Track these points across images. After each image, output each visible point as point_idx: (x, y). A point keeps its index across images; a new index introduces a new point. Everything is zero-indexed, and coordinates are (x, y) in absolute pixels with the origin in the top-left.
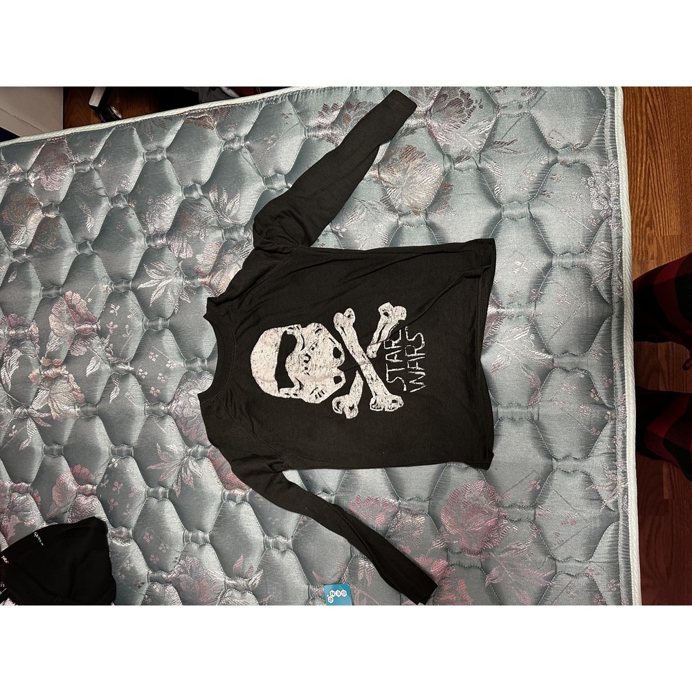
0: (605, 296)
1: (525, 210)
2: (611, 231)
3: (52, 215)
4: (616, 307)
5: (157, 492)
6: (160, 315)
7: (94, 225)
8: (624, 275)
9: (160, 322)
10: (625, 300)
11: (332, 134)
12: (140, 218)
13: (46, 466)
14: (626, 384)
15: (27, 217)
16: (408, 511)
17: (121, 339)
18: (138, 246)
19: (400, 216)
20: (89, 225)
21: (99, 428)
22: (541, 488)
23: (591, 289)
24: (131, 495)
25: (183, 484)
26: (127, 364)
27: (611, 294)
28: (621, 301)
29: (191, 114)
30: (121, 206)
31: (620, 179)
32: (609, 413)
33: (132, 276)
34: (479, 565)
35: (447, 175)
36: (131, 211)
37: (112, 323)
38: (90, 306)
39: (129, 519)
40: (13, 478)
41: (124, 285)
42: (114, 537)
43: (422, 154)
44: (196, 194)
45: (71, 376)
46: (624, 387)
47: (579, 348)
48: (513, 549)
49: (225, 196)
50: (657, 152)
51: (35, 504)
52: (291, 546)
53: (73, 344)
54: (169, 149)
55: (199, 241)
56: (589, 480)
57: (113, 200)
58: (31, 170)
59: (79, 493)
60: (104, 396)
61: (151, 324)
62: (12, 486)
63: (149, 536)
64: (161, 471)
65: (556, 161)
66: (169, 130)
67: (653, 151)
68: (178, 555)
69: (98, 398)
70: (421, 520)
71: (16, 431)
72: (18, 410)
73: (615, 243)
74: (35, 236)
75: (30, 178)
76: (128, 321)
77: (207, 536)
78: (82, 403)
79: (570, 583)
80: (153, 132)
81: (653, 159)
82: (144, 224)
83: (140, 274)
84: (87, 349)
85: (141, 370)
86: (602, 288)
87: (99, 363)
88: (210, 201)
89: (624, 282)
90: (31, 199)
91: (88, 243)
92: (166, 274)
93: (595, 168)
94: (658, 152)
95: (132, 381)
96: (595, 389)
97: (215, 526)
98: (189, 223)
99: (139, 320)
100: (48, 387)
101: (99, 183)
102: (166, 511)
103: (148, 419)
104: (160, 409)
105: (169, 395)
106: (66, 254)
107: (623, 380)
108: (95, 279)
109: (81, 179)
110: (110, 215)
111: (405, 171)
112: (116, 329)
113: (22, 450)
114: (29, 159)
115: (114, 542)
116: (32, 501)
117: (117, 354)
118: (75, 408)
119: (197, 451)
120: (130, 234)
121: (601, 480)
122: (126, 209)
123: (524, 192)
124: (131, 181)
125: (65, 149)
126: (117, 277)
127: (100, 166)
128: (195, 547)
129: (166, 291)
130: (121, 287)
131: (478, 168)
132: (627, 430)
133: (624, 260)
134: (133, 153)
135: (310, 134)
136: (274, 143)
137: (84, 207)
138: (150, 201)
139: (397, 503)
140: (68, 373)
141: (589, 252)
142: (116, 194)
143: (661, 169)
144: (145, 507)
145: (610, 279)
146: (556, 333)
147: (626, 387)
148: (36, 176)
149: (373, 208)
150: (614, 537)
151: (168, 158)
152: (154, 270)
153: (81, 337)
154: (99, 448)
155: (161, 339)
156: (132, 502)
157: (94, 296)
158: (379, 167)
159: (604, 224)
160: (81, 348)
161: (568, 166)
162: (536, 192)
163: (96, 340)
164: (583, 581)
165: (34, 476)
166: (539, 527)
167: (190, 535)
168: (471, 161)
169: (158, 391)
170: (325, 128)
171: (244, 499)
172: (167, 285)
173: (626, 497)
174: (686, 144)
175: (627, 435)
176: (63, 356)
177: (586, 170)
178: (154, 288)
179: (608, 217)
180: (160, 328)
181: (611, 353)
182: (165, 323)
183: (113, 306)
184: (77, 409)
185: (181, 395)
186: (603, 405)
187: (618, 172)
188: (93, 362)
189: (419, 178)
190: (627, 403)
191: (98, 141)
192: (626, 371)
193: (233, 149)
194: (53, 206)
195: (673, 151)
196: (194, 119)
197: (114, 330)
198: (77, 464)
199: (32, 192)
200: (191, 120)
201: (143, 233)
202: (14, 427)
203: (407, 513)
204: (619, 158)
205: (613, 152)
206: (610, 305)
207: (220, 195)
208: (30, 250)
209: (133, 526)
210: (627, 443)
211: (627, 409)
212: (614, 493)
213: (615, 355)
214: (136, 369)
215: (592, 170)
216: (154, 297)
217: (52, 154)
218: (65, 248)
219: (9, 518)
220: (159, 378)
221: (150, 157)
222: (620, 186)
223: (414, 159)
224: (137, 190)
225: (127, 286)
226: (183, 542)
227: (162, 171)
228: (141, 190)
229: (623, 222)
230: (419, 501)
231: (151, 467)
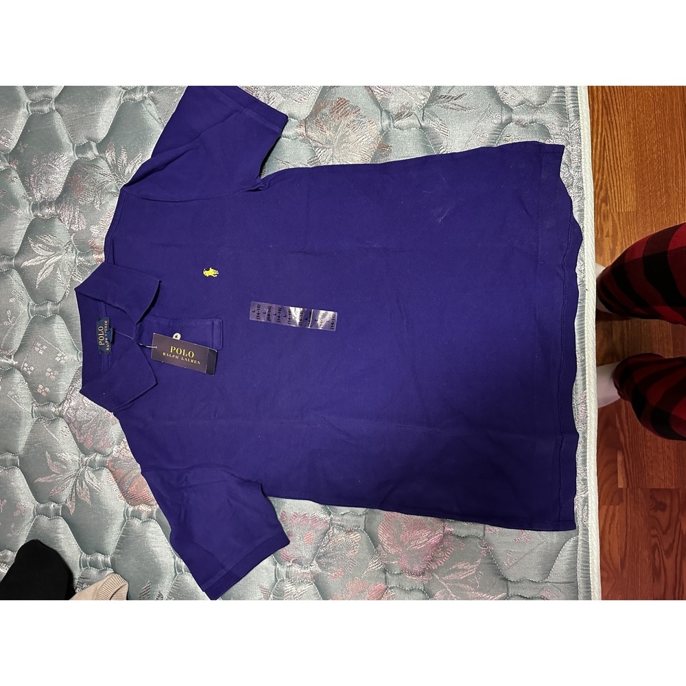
5: (47, 509)
6: (49, 298)
8: (585, 254)
9: (49, 306)
10: (586, 283)
12: (23, 182)
14: (587, 379)
16: (341, 527)
17: (1, 327)
18: (23, 216)
24: (16, 514)
25: (78, 500)
26: (10, 357)
28: (582, 283)
30: (1, 167)
31: (582, 143)
33: (16, 252)
34: (422, 588)
35: (385, 134)
36: (14, 174)
39: (15, 542)
41: (5, 262)
43: (356, 109)
44: (91, 154)
46: (584, 383)
48: (460, 569)
49: (124, 157)
50: (612, 123)
54: (58, 99)
55: (93, 210)
61: (38, 309)
64: (52, 485)
65: (510, 120)
67: (609, 123)
70: (356, 537)
76: (10, 306)
77: (109, 560)
81: (608, 131)
82: (28, 189)
83: (25, 249)
85: (26, 365)
88: (108, 163)
89: (586, 262)
92: (55, 250)
93: (554, 129)
94: (614, 122)
95: (18, 376)
97: (117, 548)
98: (82, 189)
99: (24, 304)
102: (60, 530)
103: (36, 422)
104: (50, 411)
105: (62, 394)
107: (584, 374)
111: (336, 129)
119: (95, 460)
122: (6, 172)
124: (12, 137)
128: (94, 572)
129: (55, 269)
130: (3, 264)
131: (421, 127)
132: (588, 431)
133: (585, 236)
134: (15, 104)
138: (35, 161)
139: (329, 518)
143: (616, 141)
144: (34, 526)
147: (587, 383)
150: (573, 554)
151: (57, 110)
152: (40, 245)
155: (51, 327)
156: (18, 521)
158: (306, 123)
161: (524, 126)
166: (488, 544)
167: (89, 558)
168: (413, 118)
169: (47, 389)
171: (150, 517)
172: (57, 264)
173: (586, 507)
174: (642, 116)
175: (588, 438)
177: (544, 132)
178: (40, 267)
180: (49, 314)
182: (55, 307)
185: (74, 395)
187: (580, 135)
189: (353, 137)
190: (588, 401)
192: (587, 364)
193: (134, 100)
195: (629, 123)
201: (28, 200)
203: (340, 530)
204: (581, 118)
205: (575, 111)
207: (118, 155)
210: (588, 447)
211: (588, 408)
214: (21, 363)
215: (551, 132)
216: (41, 277)
220: (47, 374)
221: (35, 108)
222: (582, 150)
223: (346, 114)
224: (18, 148)
225: (10, 263)
226: (81, 568)
227: (49, 125)
228: (23, 147)
229: (585, 192)
230: (354, 515)
231: (40, 480)
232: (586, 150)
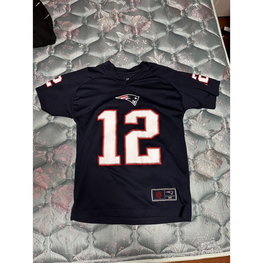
0: (164, 251)
1: (198, 214)
2: (192, 251)
3: (182, 14)
4: (160, 255)
5: (70, 64)
7: (179, 32)
8: (173, 258)
9: (141, 61)
10: (163, 259)
11: (225, 128)
12: (183, 50)
13: (78, 18)
14: (127, 262)
15: (180, 4)
16: (67, 171)
17: (132, 45)
18: (171, 50)
19: (193, 160)
20: (179, 29)
21: (95, 39)
22: (80, 227)
23: (166, 244)
24: (68, 54)
26: (122, 48)
27: (165, 253)
28: (162, 257)
29: (228, 69)
30: (188, 42)
31: (214, 254)
32: (114, 255)
33: (159, 48)
34: (47, 203)
35: (211, 179)
36: (186, 46)
37: (139, 41)
38: (145, 32)
39: (58, 54)
40: (72, 5)
41: (155, 45)
42: (50, 48)
43: (219, 168)
45: (116, 26)
47: (141, 241)
48: (54, 217)
51: (62, 15)
52: (50, 122)
53: (129, 26)
54: (213, 60)
56: (85, 248)
57: (190, 39)
58: (200, 4)
59: (68, 32)
60: (108, 40)
61: (139, 57)
62: (69, 5)
63: (51, 62)
66: (221, 60)
68: (44, 75)
69: (107, 38)
70: (64, 177)
71: (92, 5)
72: (100, 5)
73: (187, 253)
74: (172, 7)
75: (197, 4)
76: (140, 48)
78: (105, 31)
79: (41, 243)
80: (219, 53)
82: (181, 52)
83: (160, 52)
84: (127, 32)
85: (120, 54)
86: (167, 249)
87: (122, 37)
89: (171, 258)
90: (188, 5)
91: (171, 29)
92: (161, 62)
93: (219, 243)
95: (115, 51)
96: (124, 248)
99: (141, 52)
100: (111, 17)
101: (196, 32)
102: (62, 68)
103: (100, 59)
106: (166, 20)
108: (157, 33)
109: (198, 25)
110: (184, 38)
111: (212, 161)
112: (136, 43)
113: (84, 8)
114: (204, 3)
115: (48, 48)
116: (63, 13)
117: (126, 44)
118: (102, 28)
120: (176, 46)
121: (85, 254)
122: (186, 44)
123: (206, 212)
124: (198, 45)
125: (210, 18)
126: (158, 42)
127: (204, 32)
130: (154, 44)
131: (215, 192)
133: (180, 257)
134: (210, 46)
135: (224, 119)
136: (219, 104)
137: (186, 27)
138: (191, 54)
139: (71, 166)
140: (117, 24)
141: (182, 243)
142: (192, 39)
144: (63, 60)
145: (172, 252)
146: (147, 230)
147: (126, 262)
148: (198, 6)
149: (195, 148)
150: (61, 261)
151: (209, 60)
152: (162, 57)
153: (132, 29)
154: (86, 39)
155: (133, 62)
156: (65, 54)
157: (149, 33)
159: (195, 248)
160: (128, 29)
161: (219, 231)
162: (207, 218)
163: (131, 35)
164: (42, 248)
165: (74, 13)
166: (64, 227)
168: (218, 189)
170: (227, 125)
176: (124, 22)
177: (217, 239)
178: (155, 58)
179: (198, 250)
180: (138, 61)
181: (140, 255)
183: (146, 41)
184: (102, 29)
186: (117, 252)
187: (217, 253)
188: (122, 34)
189: (209, 167)
191: (214, 31)
192: (132, 261)
194: (186, 14)
196: (226, 70)
197: (136, 42)
198: (79, 31)
199: (191, 5)
200: (226, 69)
201: (177, 52)
202: (93, 4)
203: (67, 170)
204: (224, 253)
205: (226, 250)
206: (160, 253)
208: (167, 5)
209: (55, 55)
212: (80, 259)
213: (139, 256)
214: (120, 52)
215: (218, 242)
216: (151, 58)
217: (207, 12)
218: (168, 20)
219: (56, 4)
220: (117, 62)
221: (209, 53)
222: (212, 254)
223: (217, 164)
224: (195, 48)
225: (155, 46)
226: (49, 77)
227: (204, 58)
228: (195, 50)
229: (196, 256)
230: (72, 175)
231: (80, 62)
232: (212, 256)
